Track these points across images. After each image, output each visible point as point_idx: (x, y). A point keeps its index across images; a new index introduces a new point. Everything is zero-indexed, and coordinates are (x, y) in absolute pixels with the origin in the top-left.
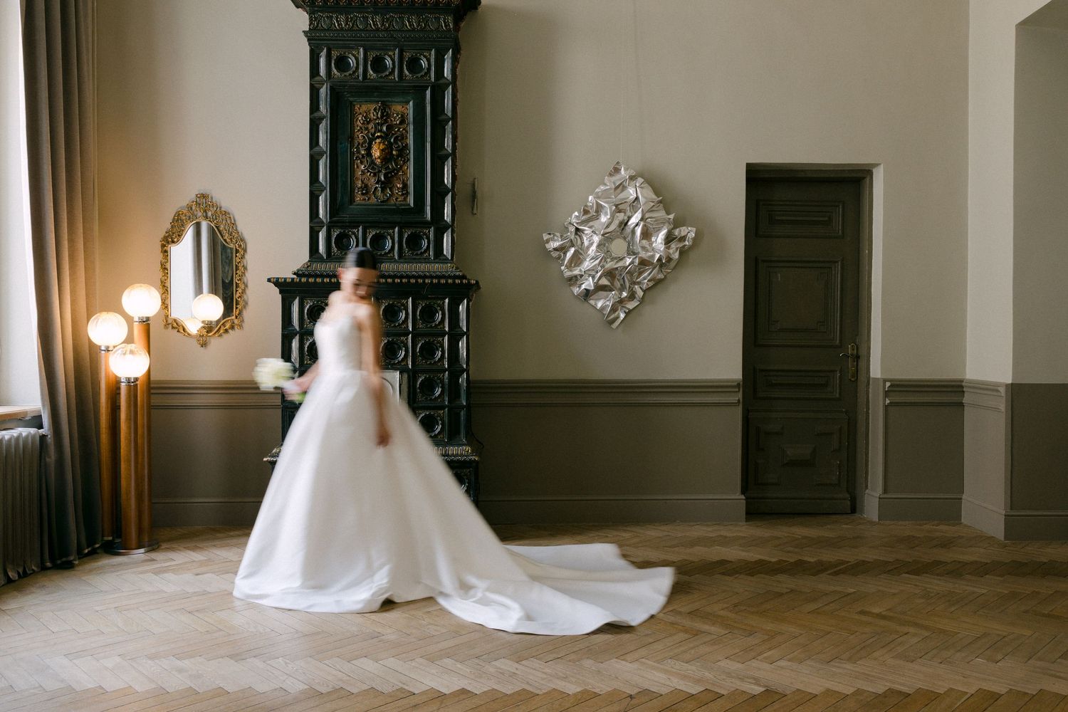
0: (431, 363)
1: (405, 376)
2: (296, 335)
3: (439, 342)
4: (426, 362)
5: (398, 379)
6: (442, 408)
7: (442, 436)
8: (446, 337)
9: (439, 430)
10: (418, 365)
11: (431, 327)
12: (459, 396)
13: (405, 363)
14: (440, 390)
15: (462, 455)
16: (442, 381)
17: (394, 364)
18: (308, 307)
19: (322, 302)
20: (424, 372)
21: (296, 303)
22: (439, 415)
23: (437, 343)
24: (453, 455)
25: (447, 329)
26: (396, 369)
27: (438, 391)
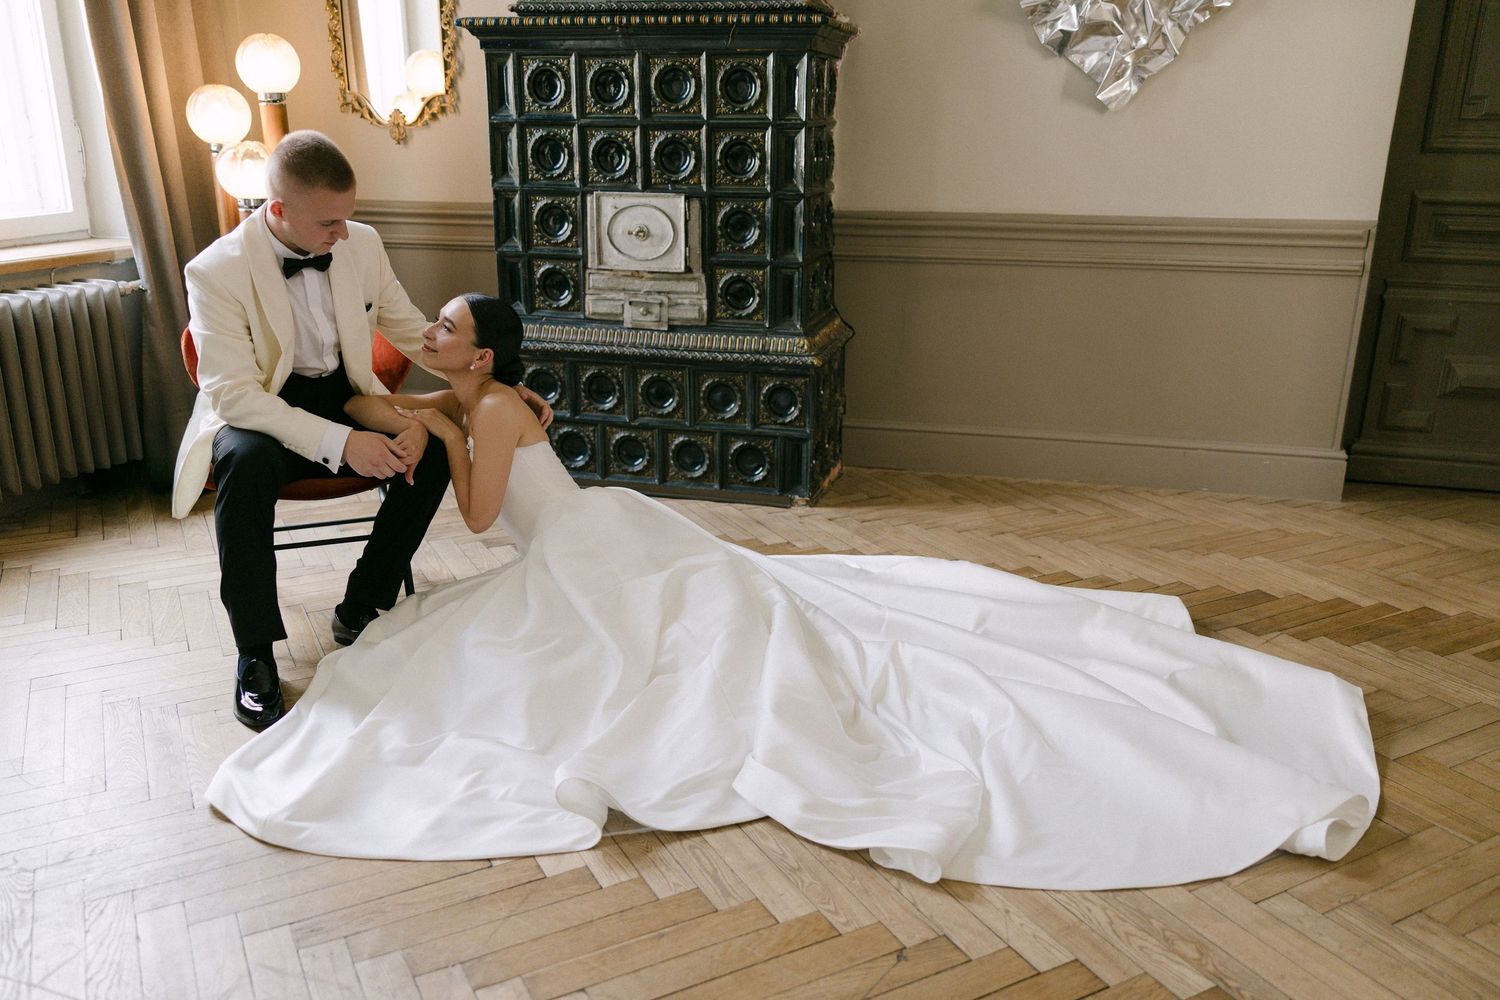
0: (740, 181)
1: (696, 205)
2: (513, 126)
3: (755, 141)
4: (732, 180)
5: (683, 211)
6: (761, 266)
7: (760, 316)
8: (769, 133)
9: (754, 306)
10: (719, 184)
11: (741, 111)
12: (790, 245)
13: (696, 180)
14: (757, 232)
15: (791, 354)
16: (761, 217)
17: (677, 182)
18: (529, 72)
19: (552, 64)
20: (729, 197)
21: (510, 63)
22: (755, 279)
23: (754, 142)
24: (776, 353)
25: (770, 115)
26: (677, 192)
27: (754, 235)
